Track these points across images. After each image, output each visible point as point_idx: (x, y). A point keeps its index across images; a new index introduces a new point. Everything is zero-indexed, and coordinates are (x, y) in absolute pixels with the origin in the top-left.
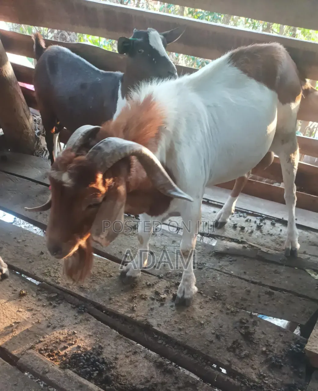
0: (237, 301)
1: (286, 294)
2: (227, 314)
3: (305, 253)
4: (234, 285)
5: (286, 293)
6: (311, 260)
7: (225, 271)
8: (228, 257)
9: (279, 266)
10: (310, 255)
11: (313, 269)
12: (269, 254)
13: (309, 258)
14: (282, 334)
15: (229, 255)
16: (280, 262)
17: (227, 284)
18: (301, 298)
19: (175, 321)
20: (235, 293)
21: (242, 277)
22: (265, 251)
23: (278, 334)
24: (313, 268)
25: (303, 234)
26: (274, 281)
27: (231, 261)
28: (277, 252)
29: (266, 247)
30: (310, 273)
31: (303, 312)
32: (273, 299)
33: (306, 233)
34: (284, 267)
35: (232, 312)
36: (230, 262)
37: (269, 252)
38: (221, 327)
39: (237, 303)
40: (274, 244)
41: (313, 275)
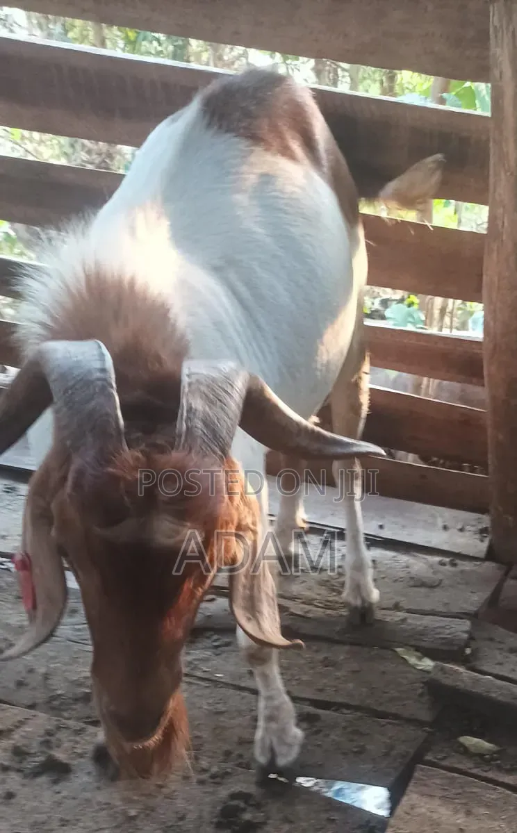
0: (226, 747)
1: (349, 715)
2: (201, 782)
3: (397, 607)
4: (221, 707)
5: (349, 712)
6: (410, 625)
7: (199, 674)
8: (208, 638)
9: (336, 648)
10: (409, 611)
11: (412, 646)
12: (310, 618)
13: (404, 620)
14: (336, 816)
15: (212, 633)
16: (337, 638)
17: (205, 707)
18: (383, 721)
19: (62, 820)
20: (224, 728)
21: (243, 685)
22: (299, 613)
23: (324, 816)
24: (413, 643)
25: (397, 561)
26: (320, 688)
27: (217, 647)
28: (329, 612)
29: (303, 603)
30: (405, 657)
31: (387, 755)
32: (318, 732)
33: (404, 559)
34: (347, 648)
35: (213, 777)
36: (214, 650)
37: (310, 615)
38: (182, 819)
39: (228, 754)
40: (323, 591)
41: (413, 660)
